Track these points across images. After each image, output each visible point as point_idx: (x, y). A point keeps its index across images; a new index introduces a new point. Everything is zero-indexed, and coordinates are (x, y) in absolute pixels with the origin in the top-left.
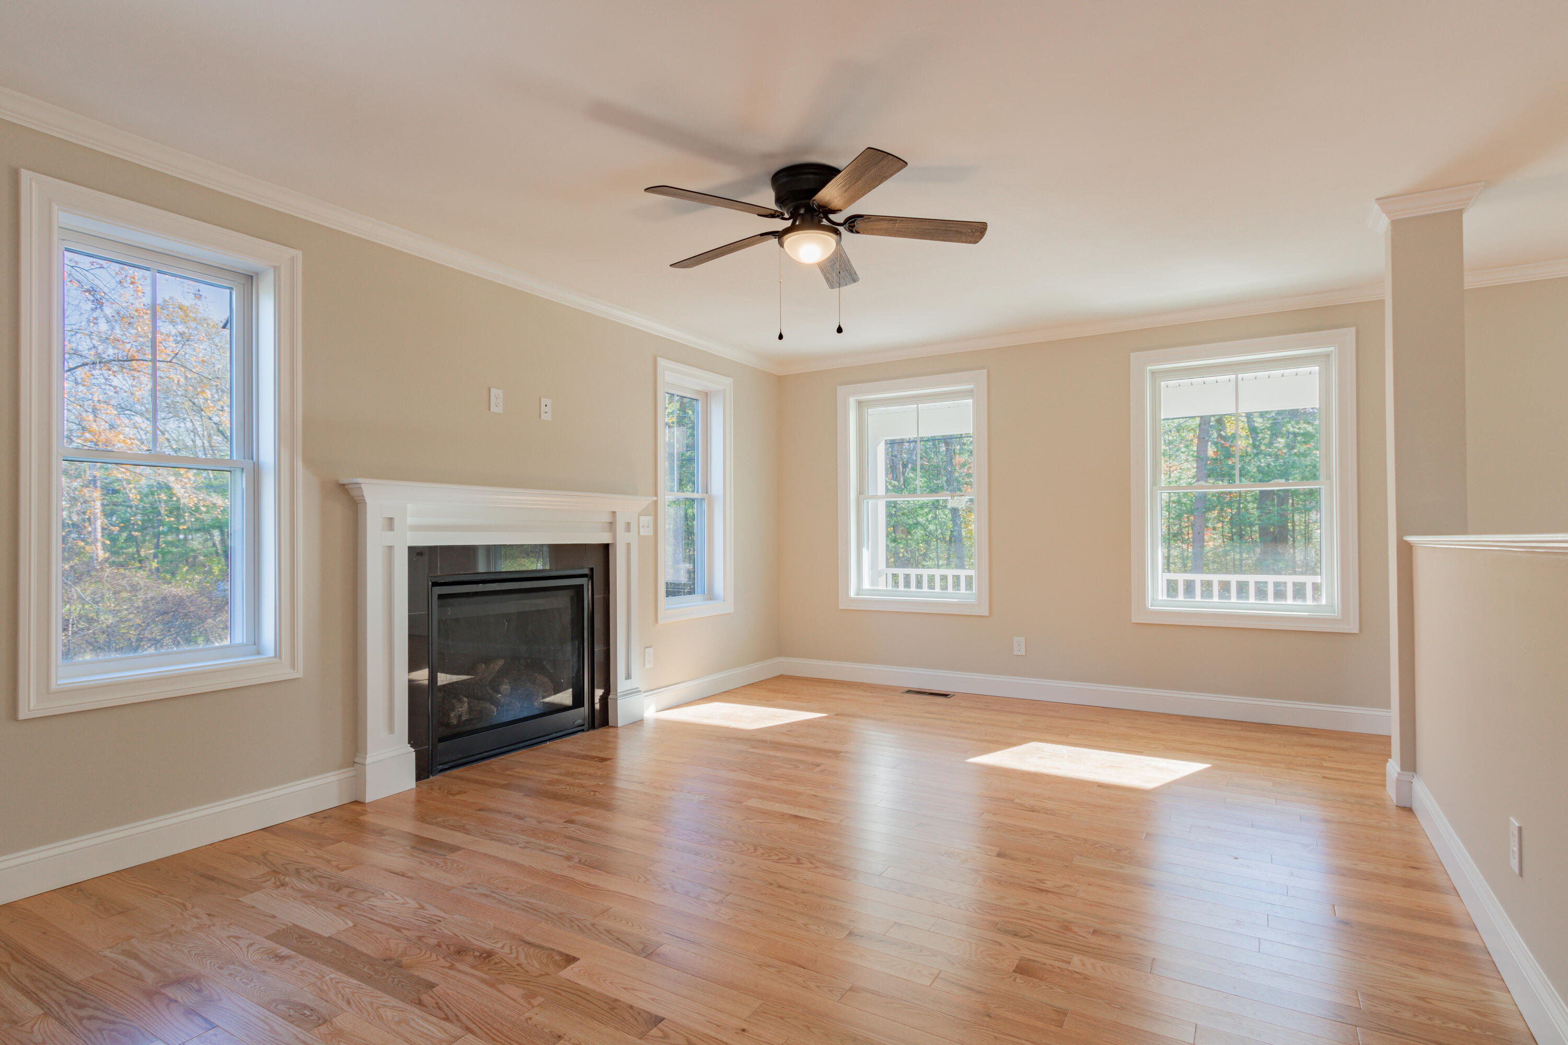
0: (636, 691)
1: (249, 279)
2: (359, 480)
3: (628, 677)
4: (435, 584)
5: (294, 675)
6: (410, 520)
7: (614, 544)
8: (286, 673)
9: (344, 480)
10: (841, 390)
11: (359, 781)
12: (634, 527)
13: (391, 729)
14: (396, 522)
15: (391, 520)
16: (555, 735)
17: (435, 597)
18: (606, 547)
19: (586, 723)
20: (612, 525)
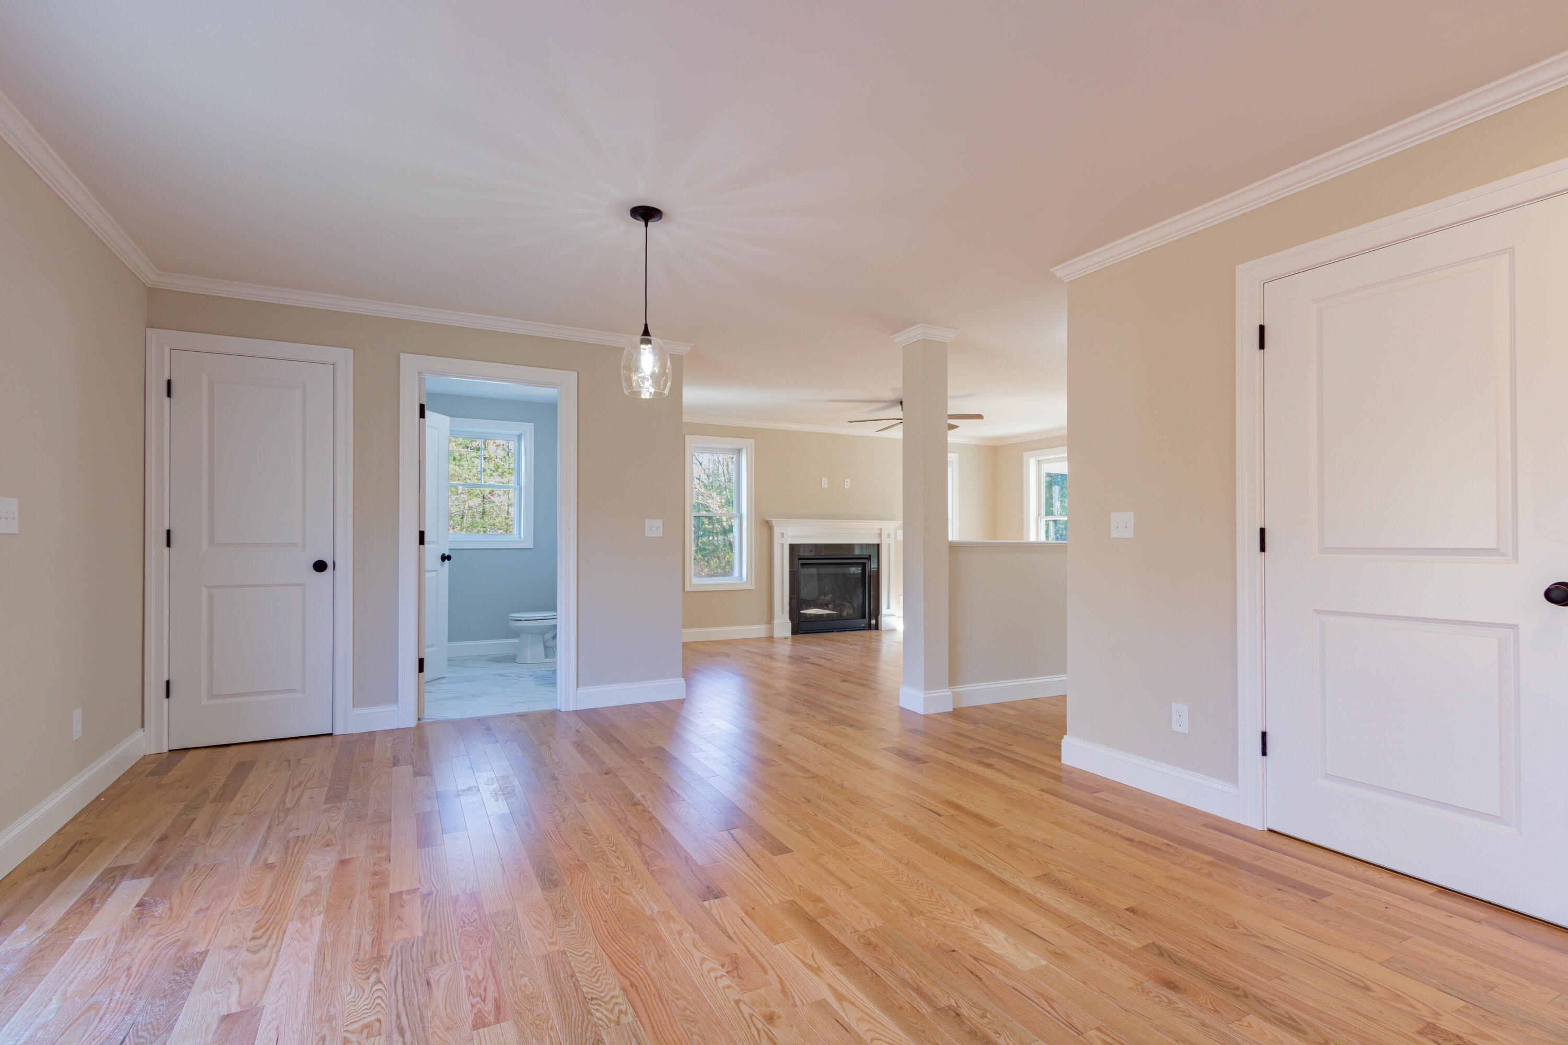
0: (892, 615)
1: (739, 451)
2: (771, 519)
3: (888, 607)
4: (799, 559)
5: (752, 588)
6: (789, 534)
7: (881, 544)
8: (748, 587)
9: (767, 520)
10: (1025, 454)
11: (772, 630)
12: (892, 536)
13: (783, 613)
14: (784, 534)
15: (783, 533)
16: (851, 629)
17: (800, 564)
18: (878, 545)
19: (867, 626)
20: (880, 535)
